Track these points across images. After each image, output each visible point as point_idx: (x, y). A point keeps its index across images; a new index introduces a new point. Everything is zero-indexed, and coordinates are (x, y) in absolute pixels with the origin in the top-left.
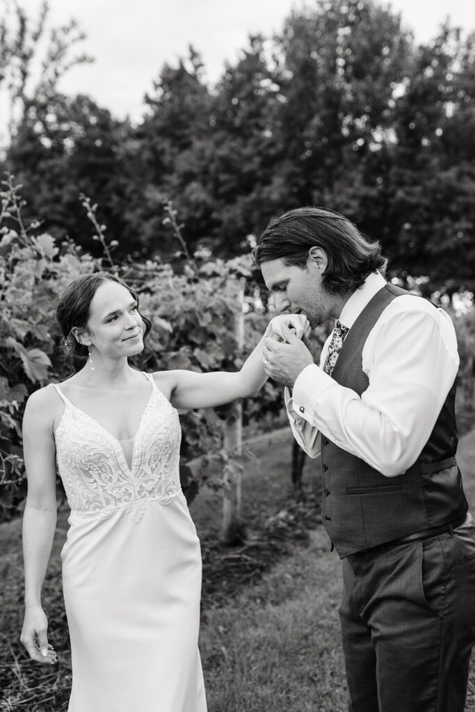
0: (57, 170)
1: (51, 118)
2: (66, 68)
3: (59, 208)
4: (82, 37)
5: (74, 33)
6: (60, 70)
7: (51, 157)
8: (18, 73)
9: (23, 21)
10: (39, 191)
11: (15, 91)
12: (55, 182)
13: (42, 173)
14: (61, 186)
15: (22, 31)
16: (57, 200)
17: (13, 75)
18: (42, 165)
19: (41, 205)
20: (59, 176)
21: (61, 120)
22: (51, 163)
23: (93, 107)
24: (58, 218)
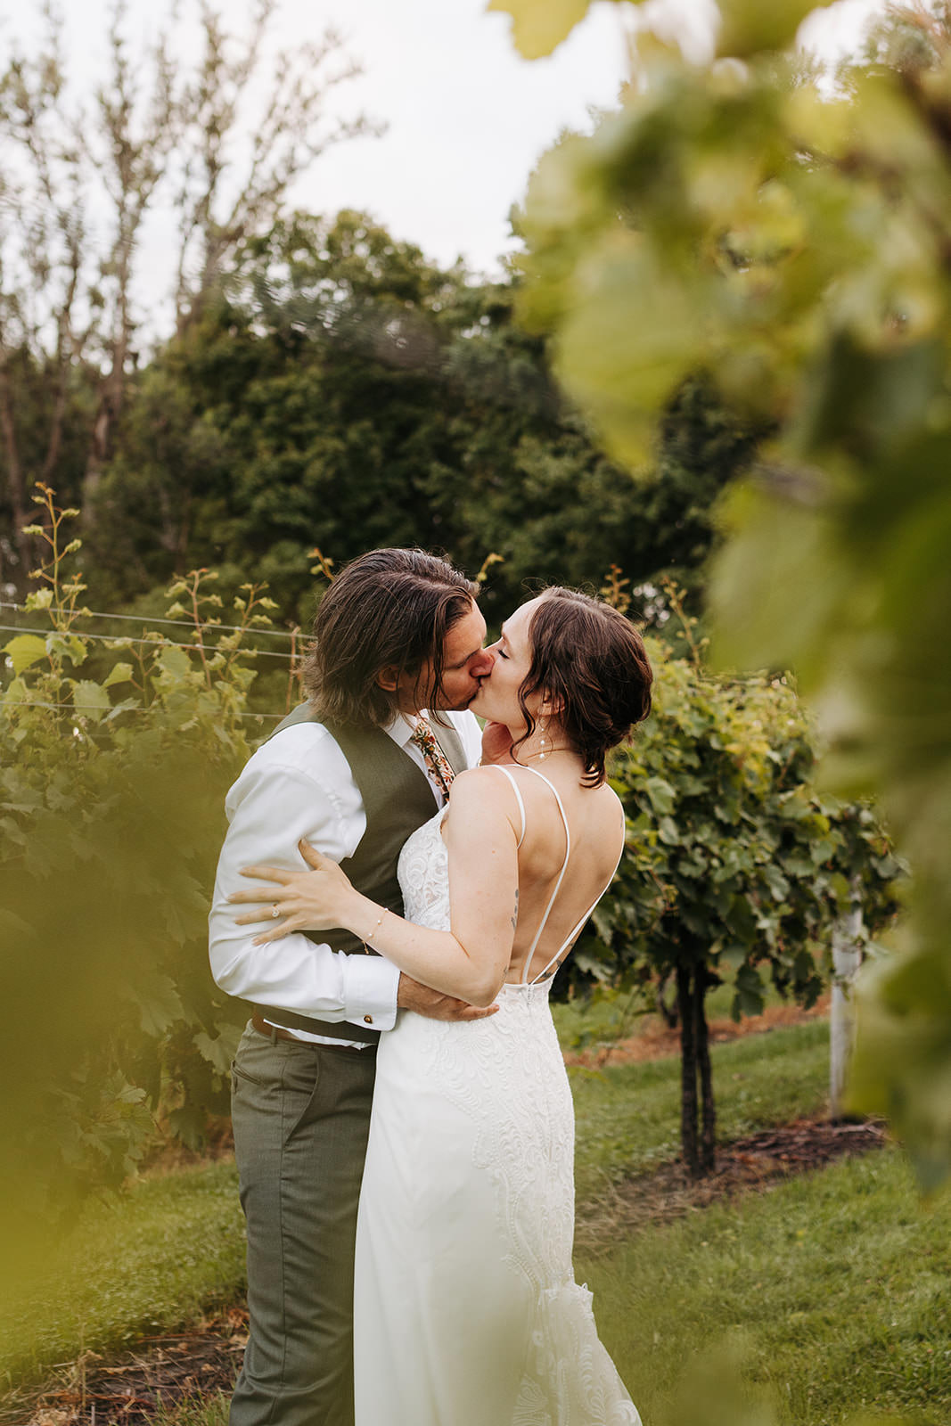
0: (294, 401)
1: (278, 271)
2: (316, 152)
3: (298, 494)
4: (355, 71)
5: (335, 62)
6: (302, 155)
7: (277, 369)
8: (199, 164)
9: (214, 42)
10: (250, 455)
11: (189, 208)
12: (288, 433)
13: (258, 411)
14: (301, 442)
15: (213, 65)
16: (293, 476)
17: (187, 172)
18: (257, 389)
19: (256, 490)
20: (297, 415)
21: (301, 276)
22: (280, 382)
23: (378, 241)
24: (298, 520)
